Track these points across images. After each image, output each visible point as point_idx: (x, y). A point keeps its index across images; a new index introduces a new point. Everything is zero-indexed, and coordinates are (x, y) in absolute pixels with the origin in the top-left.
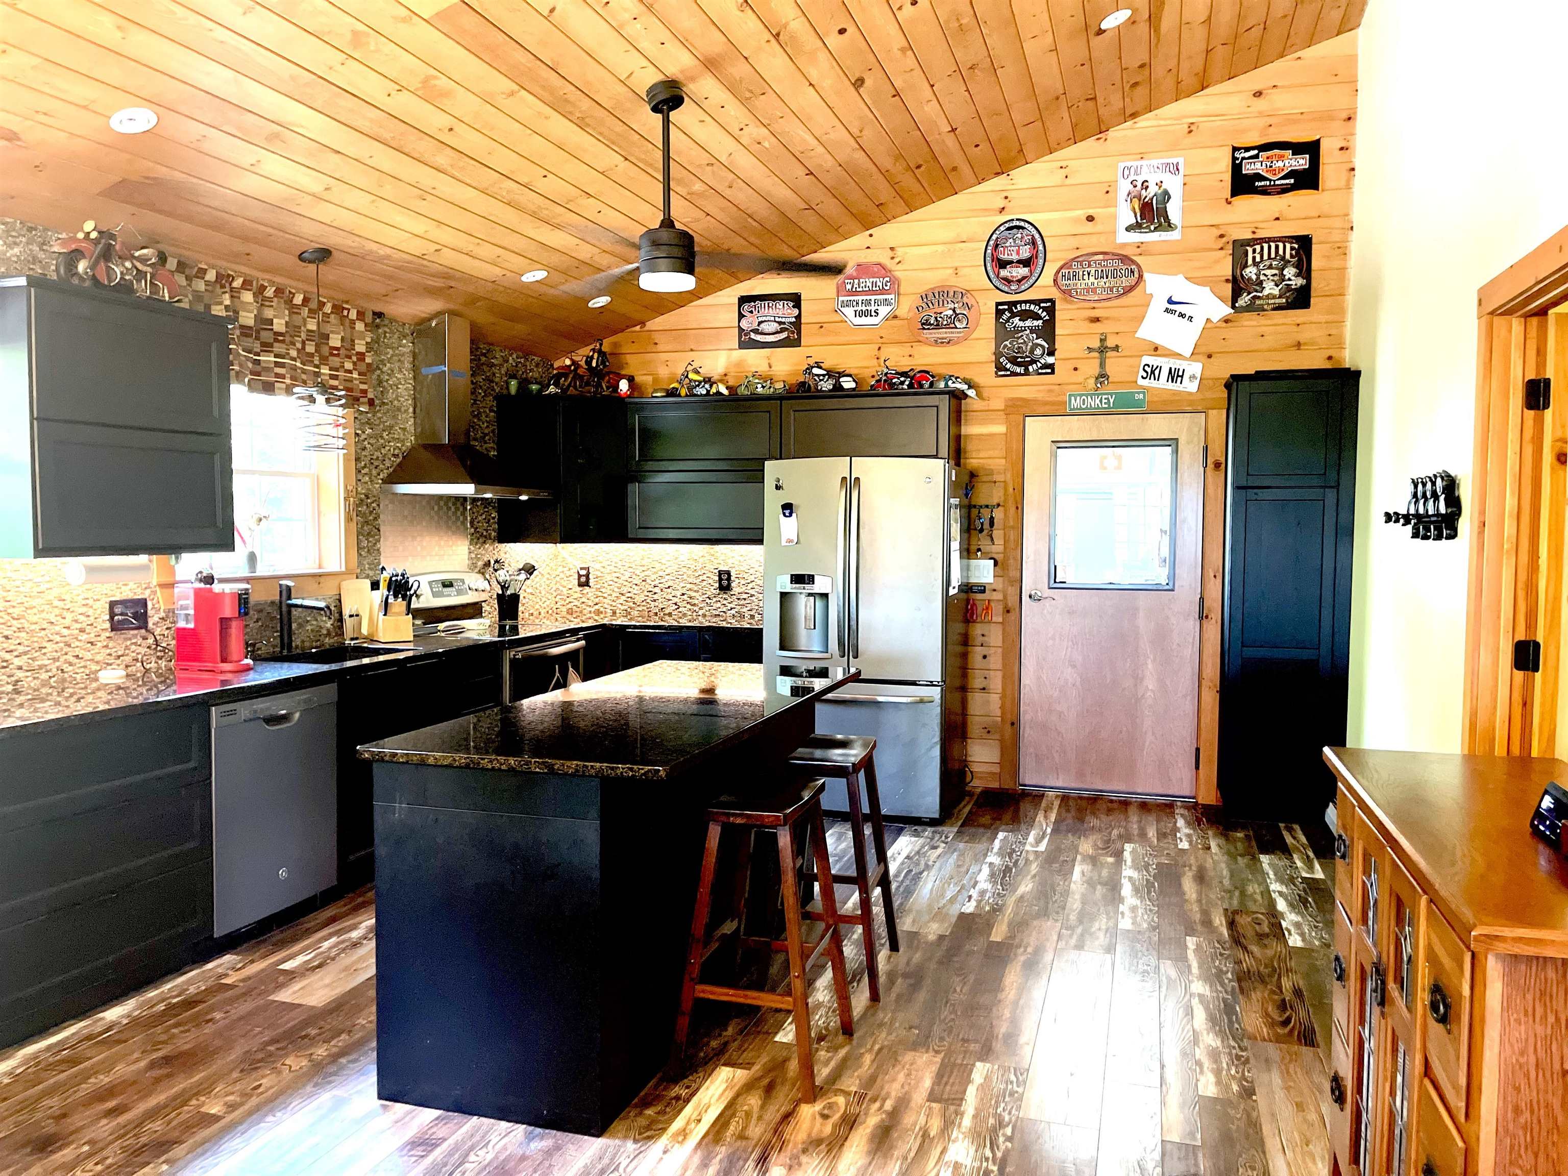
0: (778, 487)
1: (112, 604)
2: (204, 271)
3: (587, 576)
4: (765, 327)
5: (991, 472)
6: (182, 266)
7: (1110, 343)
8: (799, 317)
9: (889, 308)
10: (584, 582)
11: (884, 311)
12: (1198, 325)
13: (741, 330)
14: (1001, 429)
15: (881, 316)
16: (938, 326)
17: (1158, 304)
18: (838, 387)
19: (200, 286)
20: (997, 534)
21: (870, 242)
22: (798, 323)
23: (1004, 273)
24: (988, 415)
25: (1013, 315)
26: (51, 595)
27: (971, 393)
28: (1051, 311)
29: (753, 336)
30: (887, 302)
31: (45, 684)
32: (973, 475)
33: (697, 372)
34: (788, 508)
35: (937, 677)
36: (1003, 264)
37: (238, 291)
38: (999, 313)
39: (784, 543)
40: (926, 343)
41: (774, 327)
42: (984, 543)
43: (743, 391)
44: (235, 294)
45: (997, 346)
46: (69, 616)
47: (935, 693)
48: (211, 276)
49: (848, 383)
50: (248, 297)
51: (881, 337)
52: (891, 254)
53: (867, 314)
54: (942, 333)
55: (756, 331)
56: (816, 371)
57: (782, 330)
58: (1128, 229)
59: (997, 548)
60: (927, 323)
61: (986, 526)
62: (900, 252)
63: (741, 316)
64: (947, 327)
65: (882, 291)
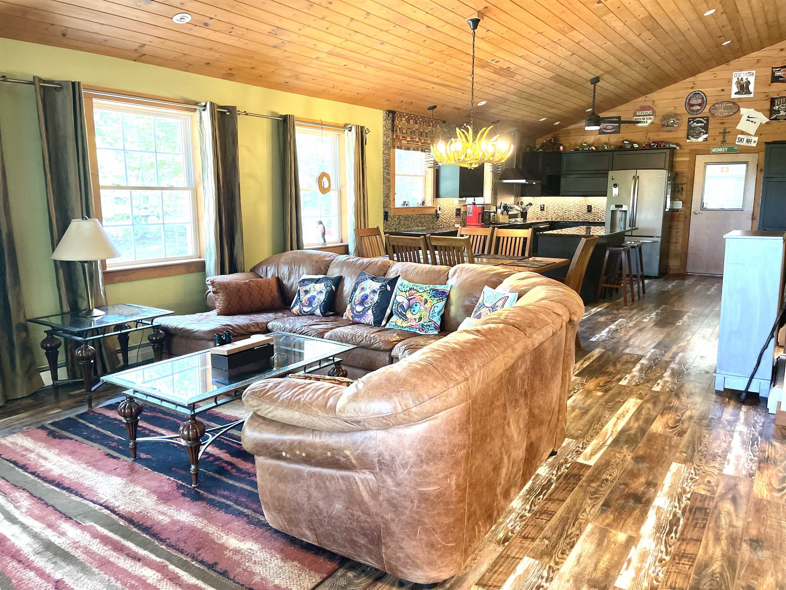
0: (613, 179)
1: (456, 209)
3: (544, 207)
4: (608, 127)
5: (683, 173)
7: (727, 130)
9: (651, 120)
10: (542, 209)
11: (649, 121)
12: (758, 125)
14: (687, 159)
15: (648, 123)
16: (668, 126)
17: (744, 118)
18: (632, 147)
20: (684, 193)
21: (646, 99)
23: (691, 108)
24: (683, 155)
25: (694, 122)
27: (678, 148)
28: (707, 120)
30: (650, 119)
31: (447, 226)
32: (677, 174)
33: (585, 143)
34: (615, 186)
35: (660, 235)
36: (692, 105)
38: (689, 121)
39: (614, 196)
41: (611, 127)
42: (679, 196)
43: (600, 149)
45: (688, 132)
47: (659, 240)
49: (636, 146)
51: (648, 130)
52: (653, 103)
53: (643, 122)
55: (605, 129)
56: (625, 142)
57: (614, 128)
58: (735, 94)
59: (684, 197)
60: (664, 125)
61: (680, 190)
62: (656, 102)
64: (671, 126)
65: (649, 115)
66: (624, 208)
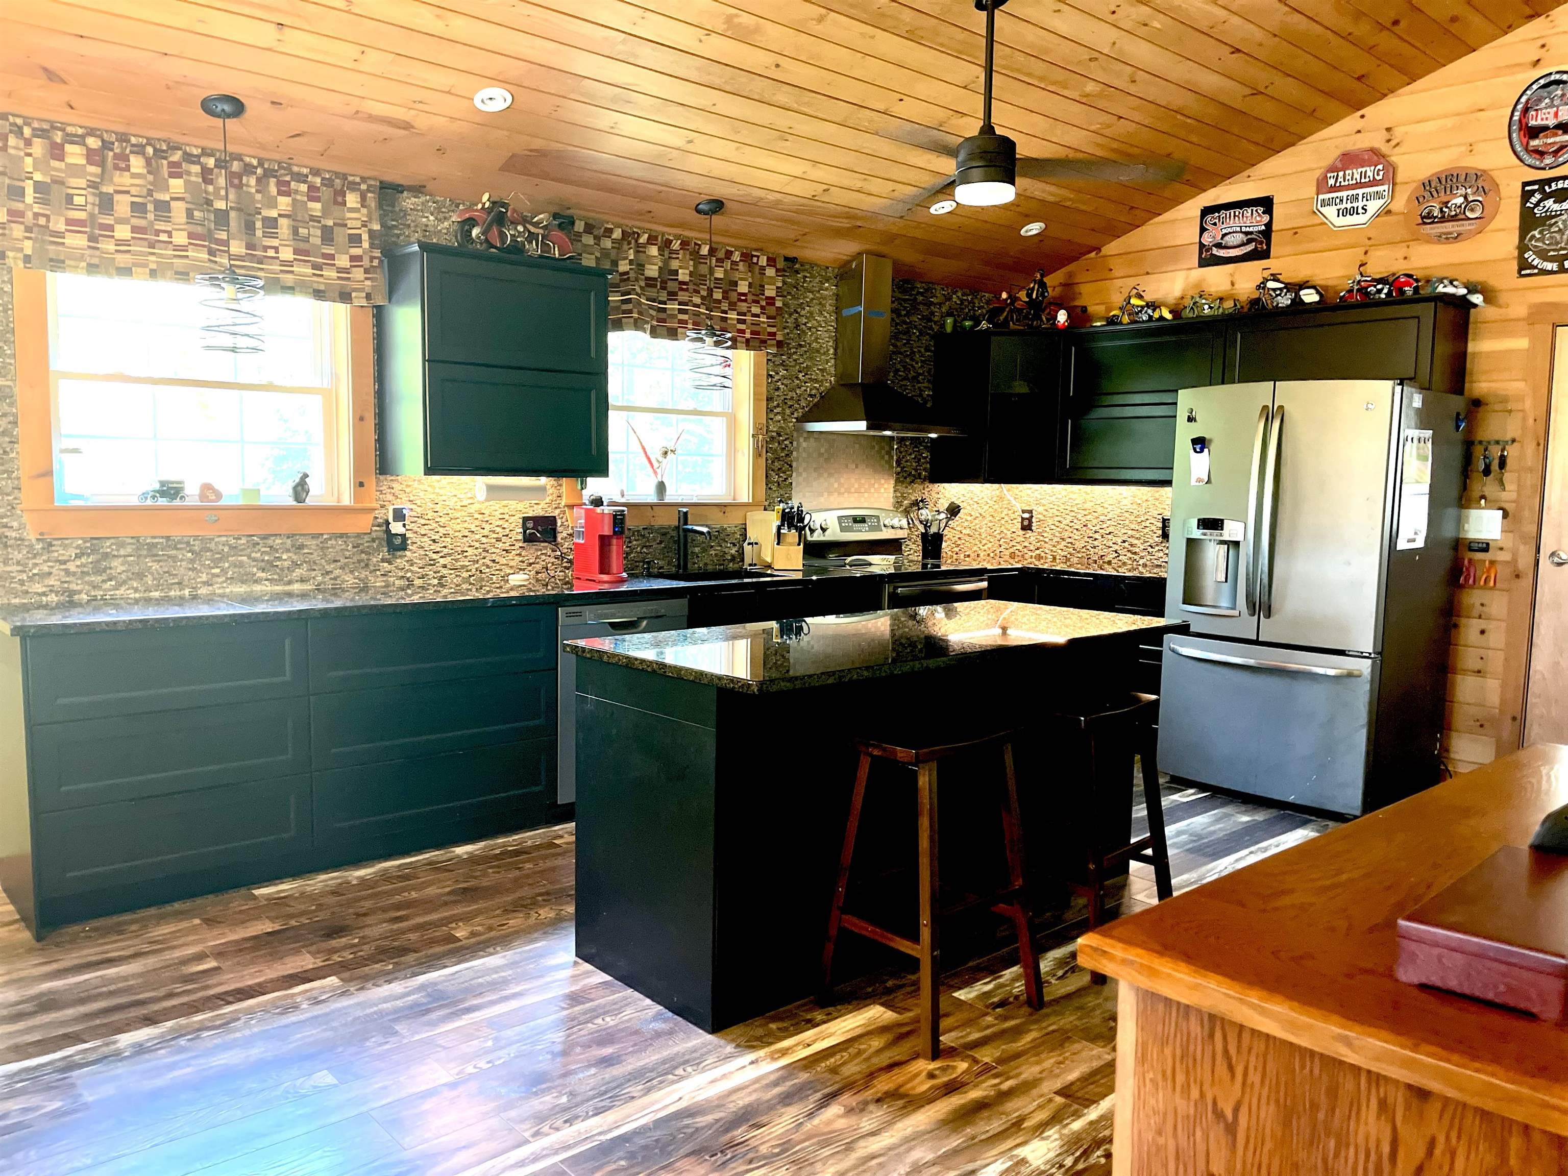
0: (1191, 419)
1: (525, 520)
2: (610, 231)
3: (1030, 520)
4: (1230, 240)
5: (1505, 400)
6: (589, 228)
8: (1269, 225)
9: (1382, 202)
10: (1027, 526)
11: (1374, 206)
13: (1202, 246)
14: (1523, 343)
15: (1370, 211)
16: (1443, 219)
18: (1297, 302)
19: (607, 243)
20: (1509, 477)
21: (1360, 124)
22: (1267, 232)
23: (1535, 143)
24: (1506, 327)
25: (1546, 196)
26: (472, 509)
27: (1477, 299)
29: (1215, 251)
30: (1379, 196)
31: (466, 580)
32: (1477, 403)
33: (1140, 297)
34: (1200, 443)
35: (1368, 646)
36: (1534, 132)
37: (644, 246)
38: (1526, 196)
39: (1193, 483)
40: (1429, 240)
41: (1240, 238)
42: (1489, 487)
43: (1187, 314)
44: (640, 249)
45: (1522, 237)
46: (487, 527)
47: (1365, 667)
48: (617, 234)
49: (1309, 296)
50: (654, 251)
51: (1369, 239)
52: (1386, 136)
53: (1353, 211)
54: (1449, 227)
55: (1219, 246)
56: (1271, 285)
57: (1249, 241)
59: (1509, 494)
60: (1429, 215)
61: (1495, 466)
62: (1398, 132)
63: (1203, 230)
64: (1454, 218)
65: (1374, 183)
66: (1232, 530)
